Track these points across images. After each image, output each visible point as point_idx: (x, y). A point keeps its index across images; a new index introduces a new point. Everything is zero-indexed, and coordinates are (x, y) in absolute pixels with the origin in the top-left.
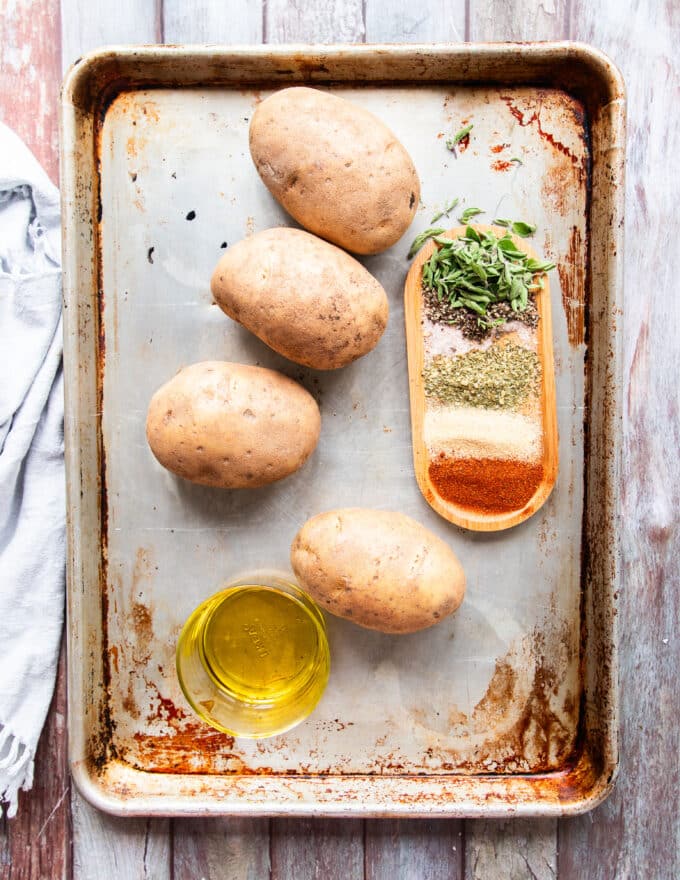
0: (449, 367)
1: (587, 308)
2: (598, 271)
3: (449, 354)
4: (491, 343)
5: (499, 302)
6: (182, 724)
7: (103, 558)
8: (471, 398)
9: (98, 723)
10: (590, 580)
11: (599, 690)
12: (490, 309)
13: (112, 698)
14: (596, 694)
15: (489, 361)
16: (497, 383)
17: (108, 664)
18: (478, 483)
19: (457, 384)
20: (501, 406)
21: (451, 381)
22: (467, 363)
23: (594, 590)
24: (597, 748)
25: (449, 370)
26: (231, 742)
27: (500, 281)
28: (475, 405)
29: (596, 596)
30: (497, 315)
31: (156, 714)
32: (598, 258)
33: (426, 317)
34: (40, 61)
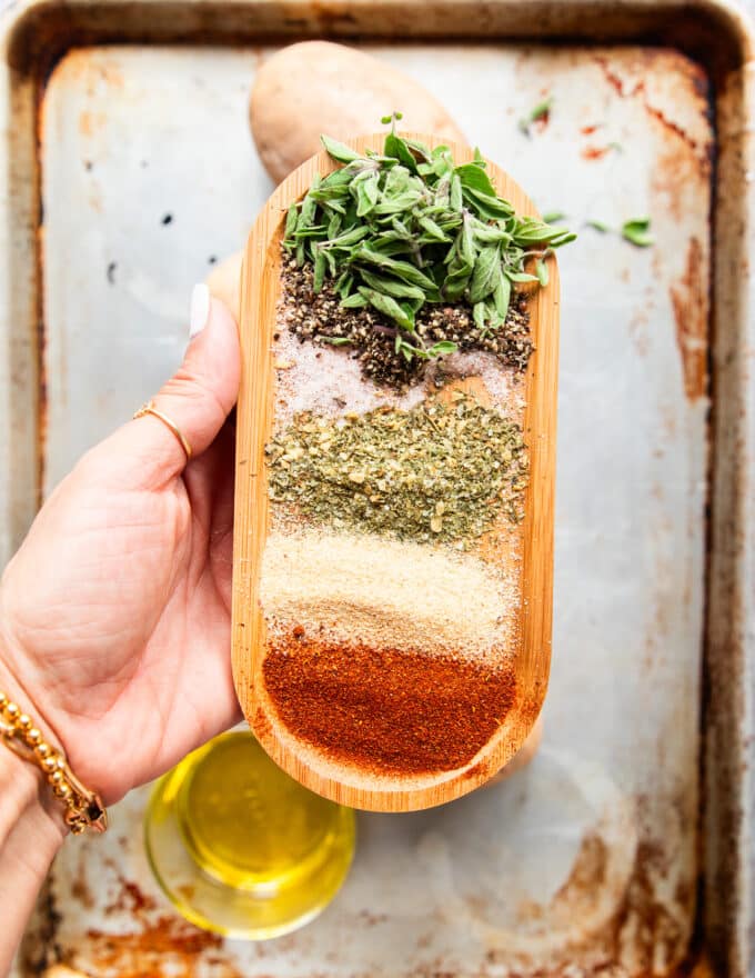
0: (327, 439)
3: (331, 411)
4: (422, 397)
5: (446, 305)
6: (153, 918)
8: (369, 512)
9: (36, 915)
12: (426, 320)
13: (55, 881)
15: (416, 433)
16: (428, 483)
18: (372, 704)
19: (340, 481)
20: (435, 535)
21: (329, 471)
22: (367, 435)
25: (326, 447)
26: (218, 941)
27: (450, 256)
28: (379, 528)
30: (441, 334)
31: (117, 903)
33: (286, 326)
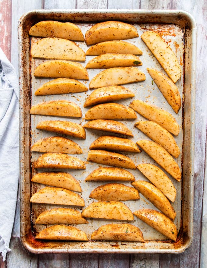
1: (31, 173)
2: (28, 185)
7: (184, 94)
9: (187, 40)
10: (28, 87)
11: (25, 52)
13: (183, 48)
14: (26, 50)
17: (184, 60)
23: (27, 84)
24: (25, 32)
29: (26, 83)
31: (168, 43)
32: (28, 188)
34: (5, 19)
